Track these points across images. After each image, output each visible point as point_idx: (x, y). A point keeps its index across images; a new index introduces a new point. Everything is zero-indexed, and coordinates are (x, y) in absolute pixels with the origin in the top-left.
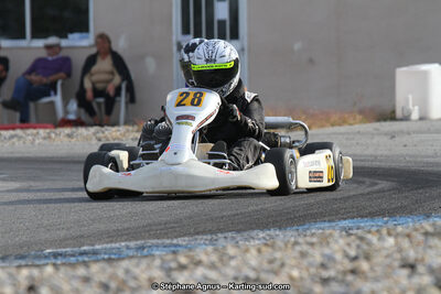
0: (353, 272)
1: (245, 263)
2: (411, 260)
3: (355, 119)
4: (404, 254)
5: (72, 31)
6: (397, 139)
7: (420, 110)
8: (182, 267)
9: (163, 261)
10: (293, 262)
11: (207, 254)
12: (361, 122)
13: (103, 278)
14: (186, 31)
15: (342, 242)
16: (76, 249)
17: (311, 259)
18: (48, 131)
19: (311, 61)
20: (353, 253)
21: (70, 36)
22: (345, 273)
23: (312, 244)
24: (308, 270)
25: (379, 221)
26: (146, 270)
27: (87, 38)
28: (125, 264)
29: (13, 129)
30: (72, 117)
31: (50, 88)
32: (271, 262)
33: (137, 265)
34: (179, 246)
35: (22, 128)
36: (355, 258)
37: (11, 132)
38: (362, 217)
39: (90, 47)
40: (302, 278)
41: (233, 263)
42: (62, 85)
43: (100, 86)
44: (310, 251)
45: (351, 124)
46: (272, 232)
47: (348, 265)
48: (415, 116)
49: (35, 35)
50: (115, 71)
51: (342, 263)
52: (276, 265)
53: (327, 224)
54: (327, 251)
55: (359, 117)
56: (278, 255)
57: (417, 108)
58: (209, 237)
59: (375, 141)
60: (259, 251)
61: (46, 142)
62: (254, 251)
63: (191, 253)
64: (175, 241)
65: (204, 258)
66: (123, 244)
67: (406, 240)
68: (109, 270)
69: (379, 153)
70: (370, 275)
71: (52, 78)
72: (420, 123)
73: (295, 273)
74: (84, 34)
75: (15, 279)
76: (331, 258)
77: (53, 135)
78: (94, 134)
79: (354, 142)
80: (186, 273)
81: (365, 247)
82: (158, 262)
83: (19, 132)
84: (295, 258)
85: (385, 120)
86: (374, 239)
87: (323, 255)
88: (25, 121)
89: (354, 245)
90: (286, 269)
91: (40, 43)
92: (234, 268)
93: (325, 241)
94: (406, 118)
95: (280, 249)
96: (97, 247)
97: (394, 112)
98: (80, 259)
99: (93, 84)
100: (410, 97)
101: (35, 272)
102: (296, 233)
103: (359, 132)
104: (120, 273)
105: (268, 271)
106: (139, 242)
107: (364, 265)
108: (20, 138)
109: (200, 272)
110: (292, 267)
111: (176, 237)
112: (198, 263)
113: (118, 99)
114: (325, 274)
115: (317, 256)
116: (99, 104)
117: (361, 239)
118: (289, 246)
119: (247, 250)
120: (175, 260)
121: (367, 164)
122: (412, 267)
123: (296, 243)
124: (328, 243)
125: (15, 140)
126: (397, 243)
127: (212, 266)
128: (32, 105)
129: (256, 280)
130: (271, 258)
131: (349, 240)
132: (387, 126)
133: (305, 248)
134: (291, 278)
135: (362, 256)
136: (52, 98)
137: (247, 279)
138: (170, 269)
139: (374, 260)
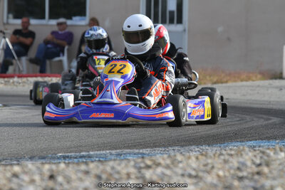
0: (258, 173)
1: (189, 165)
3: (256, 76)
5: (75, 15)
6: (283, 91)
8: (148, 167)
9: (136, 163)
10: (220, 166)
11: (163, 159)
12: (261, 79)
13: (98, 172)
15: (250, 154)
16: (77, 154)
17: (231, 165)
19: (229, 39)
20: (258, 161)
21: (74, 18)
22: (253, 174)
23: (231, 155)
24: (229, 171)
25: (273, 143)
26: (125, 168)
27: (85, 20)
28: (111, 163)
29: (36, 76)
31: (60, 51)
32: (205, 165)
33: (119, 165)
34: (144, 154)
35: (41, 76)
36: (260, 165)
38: (262, 139)
39: (85, 26)
40: (225, 176)
41: (181, 165)
42: (68, 50)
44: (231, 159)
45: (253, 81)
46: (204, 147)
47: (255, 169)
49: (51, 17)
51: (251, 167)
52: (209, 168)
53: (239, 144)
54: (241, 160)
55: (259, 76)
56: (210, 161)
58: (163, 149)
59: (270, 91)
60: (197, 158)
62: (194, 159)
63: (153, 158)
64: (141, 151)
65: (162, 162)
66: (108, 152)
68: (101, 167)
69: (272, 99)
70: (270, 175)
73: (221, 173)
74: (83, 17)
75: (42, 171)
76: (244, 164)
79: (256, 92)
80: (151, 171)
81: (265, 158)
82: (132, 163)
83: (39, 78)
84: (221, 163)
85: (276, 78)
86: (272, 154)
87: (239, 162)
88: (43, 72)
89: (258, 157)
90: (215, 170)
91: (54, 22)
92: (181, 168)
93: (239, 153)
95: (211, 157)
96: (91, 153)
97: (281, 73)
98: (80, 160)
101: (54, 167)
103: (259, 86)
104: (108, 169)
105: (204, 171)
106: (118, 151)
107: (266, 170)
109: (159, 170)
110: (219, 169)
111: (141, 148)
112: (158, 165)
114: (240, 174)
115: (235, 162)
117: (263, 153)
118: (217, 155)
119: (189, 158)
120: (144, 162)
121: (264, 106)
123: (221, 154)
124: (242, 155)
127: (167, 167)
128: (48, 62)
129: (196, 177)
130: (205, 163)
131: (255, 153)
132: (277, 82)
133: (227, 157)
134: (218, 176)
135: (264, 164)
136: (61, 58)
137: (190, 176)
138: (140, 168)
139: (271, 167)
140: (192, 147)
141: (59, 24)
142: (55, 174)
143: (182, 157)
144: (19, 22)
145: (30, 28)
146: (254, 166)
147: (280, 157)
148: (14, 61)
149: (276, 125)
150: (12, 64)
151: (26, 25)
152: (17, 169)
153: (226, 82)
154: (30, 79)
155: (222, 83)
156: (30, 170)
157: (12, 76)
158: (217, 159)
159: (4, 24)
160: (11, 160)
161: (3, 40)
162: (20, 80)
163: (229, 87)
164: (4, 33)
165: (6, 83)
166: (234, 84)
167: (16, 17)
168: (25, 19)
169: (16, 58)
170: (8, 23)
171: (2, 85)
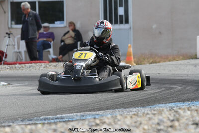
0: (171, 126)
1: (124, 122)
2: (197, 121)
3: (179, 58)
4: (194, 118)
5: (56, 21)
6: (197, 67)
8: (97, 125)
9: (89, 122)
10: (146, 122)
11: (108, 118)
12: (182, 59)
13: (62, 130)
15: (167, 113)
17: (153, 121)
18: (46, 64)
19: (160, 33)
20: (171, 118)
21: (56, 23)
22: (168, 127)
23: (154, 114)
24: (151, 126)
25: (186, 103)
27: (63, 23)
32: (135, 122)
33: (78, 124)
36: (172, 121)
37: (30, 64)
38: (179, 101)
40: (149, 129)
41: (119, 122)
44: (153, 117)
45: (177, 61)
47: (170, 123)
51: (166, 122)
52: (138, 124)
54: (160, 117)
55: (181, 57)
56: (139, 119)
58: (112, 111)
59: (187, 68)
60: (131, 117)
61: (45, 68)
62: (129, 117)
63: (102, 118)
65: (107, 120)
66: (75, 114)
67: (195, 112)
68: (65, 126)
69: (189, 73)
70: (178, 127)
73: (146, 127)
74: (62, 22)
76: (162, 121)
77: (48, 66)
79: (178, 68)
80: (99, 127)
81: (177, 115)
82: (87, 122)
83: (33, 65)
84: (146, 120)
85: (192, 59)
86: (181, 112)
87: (159, 119)
89: (172, 115)
90: (142, 125)
93: (160, 112)
95: (141, 116)
97: (196, 55)
101: (33, 127)
102: (149, 109)
103: (181, 64)
105: (134, 126)
107: (176, 123)
108: (34, 67)
110: (145, 124)
111: (98, 111)
112: (104, 123)
114: (159, 127)
115: (156, 119)
117: (176, 111)
118: (145, 115)
119: (126, 117)
121: (183, 78)
122: (197, 124)
123: (148, 114)
124: (161, 113)
125: (32, 68)
126: (191, 114)
131: (170, 112)
132: (193, 61)
133: (151, 116)
134: (144, 129)
135: (175, 120)
136: (49, 50)
138: (92, 125)
139: (181, 121)
143: (121, 117)
152: (8, 129)
153: (159, 62)
154: (27, 65)
155: (156, 63)
156: (17, 130)
157: (15, 64)
158: (144, 117)
159: (9, 28)
160: (9, 122)
161: (9, 39)
163: (161, 65)
164: (9, 35)
165: (11, 68)
167: (17, 24)
170: (12, 28)
171: (8, 70)
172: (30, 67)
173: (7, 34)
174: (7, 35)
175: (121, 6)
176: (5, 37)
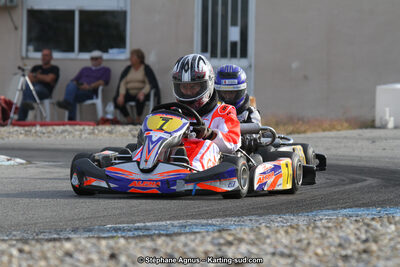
1: (277, 241)
3: (342, 126)
5: (112, 47)
6: (377, 143)
7: (395, 120)
8: (230, 244)
10: (317, 242)
11: (245, 233)
12: (347, 129)
13: (168, 250)
14: (204, 50)
15: (352, 227)
17: (330, 240)
18: (92, 127)
19: (306, 77)
20: (363, 237)
21: (111, 51)
22: (360, 253)
23: (329, 228)
24: (329, 248)
26: (199, 241)
27: (124, 52)
29: (64, 125)
30: (110, 117)
32: (299, 241)
33: (193, 241)
35: (70, 124)
36: (366, 241)
37: (62, 128)
39: (126, 60)
40: (325, 255)
41: (268, 241)
42: (103, 91)
43: (132, 92)
44: (329, 234)
45: (339, 130)
47: (362, 247)
48: (391, 125)
49: (82, 49)
50: (146, 80)
51: (355, 244)
52: (304, 244)
53: (331, 212)
54: (341, 234)
55: (346, 125)
56: (303, 236)
57: (392, 119)
59: (359, 144)
60: (287, 232)
61: (92, 136)
62: (282, 232)
64: (210, 222)
65: (245, 236)
68: (171, 244)
69: (363, 154)
70: (380, 253)
71: (93, 85)
72: (395, 131)
73: (319, 251)
74: (122, 50)
75: (99, 248)
76: (347, 240)
77: (96, 131)
78: (130, 131)
79: (343, 145)
80: (233, 249)
81: (372, 231)
82: (208, 239)
83: (68, 127)
84: (318, 238)
85: (366, 127)
86: (378, 226)
87: (339, 237)
88: (72, 119)
89: (363, 231)
90: (312, 248)
91: (86, 56)
92: (270, 244)
93: (339, 226)
94: (384, 127)
95: (304, 231)
96: (148, 224)
97: (374, 121)
98: (136, 233)
99: (127, 90)
100: (387, 109)
103: (345, 137)
104: (180, 245)
105: (299, 249)
107: (374, 247)
108: (70, 133)
109: (244, 248)
110: (317, 246)
111: (208, 218)
112: (241, 240)
113: (147, 103)
114: (344, 253)
115: (334, 237)
116: (132, 106)
117: (368, 225)
118: (310, 228)
119: (277, 232)
121: (355, 164)
123: (316, 227)
124: (341, 227)
125: (66, 134)
127: (253, 243)
128: (78, 106)
129: (290, 256)
130: (298, 238)
131: (358, 225)
132: (368, 133)
133: (324, 231)
134: (317, 255)
135: (371, 239)
136: (94, 101)
137: (282, 255)
138: (220, 244)
139: (380, 243)
140: (273, 217)
141: (93, 59)
142: (116, 252)
143: (268, 230)
144: (39, 55)
145: (53, 63)
146: (358, 242)
147: (389, 231)
148: (35, 105)
149: (373, 187)
150: (33, 108)
151: (47, 59)
152: (68, 246)
153: (305, 132)
154: (56, 128)
155: (299, 133)
156: (85, 247)
157: (33, 125)
158: (311, 232)
159: (23, 58)
161: (22, 79)
162: (44, 129)
164: (23, 70)
165: (27, 134)
166: (315, 135)
167: (37, 50)
168: (46, 52)
169: (38, 101)
170: (27, 58)
171: (21, 136)
172: (63, 132)
173: (19, 68)
174: (20, 71)
175: (234, 24)
176: (16, 74)
